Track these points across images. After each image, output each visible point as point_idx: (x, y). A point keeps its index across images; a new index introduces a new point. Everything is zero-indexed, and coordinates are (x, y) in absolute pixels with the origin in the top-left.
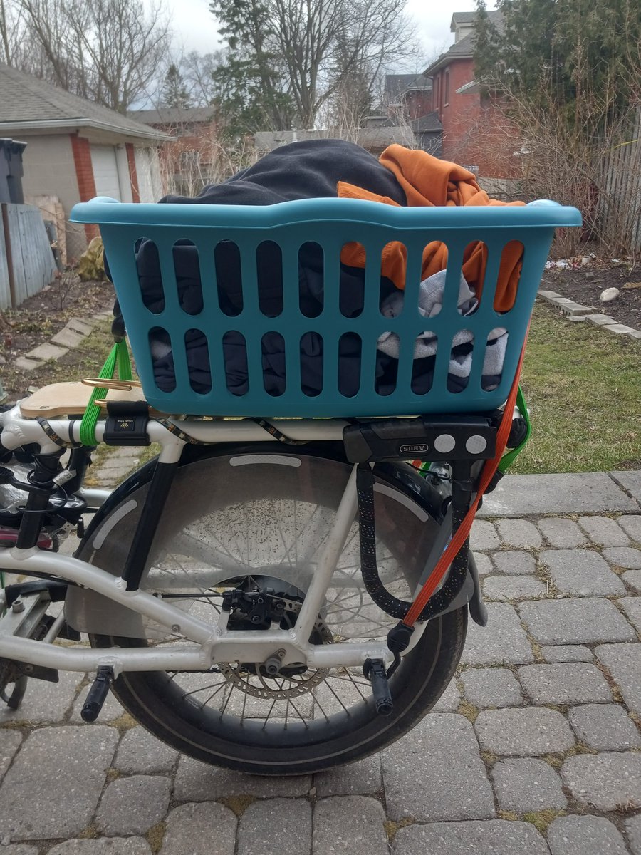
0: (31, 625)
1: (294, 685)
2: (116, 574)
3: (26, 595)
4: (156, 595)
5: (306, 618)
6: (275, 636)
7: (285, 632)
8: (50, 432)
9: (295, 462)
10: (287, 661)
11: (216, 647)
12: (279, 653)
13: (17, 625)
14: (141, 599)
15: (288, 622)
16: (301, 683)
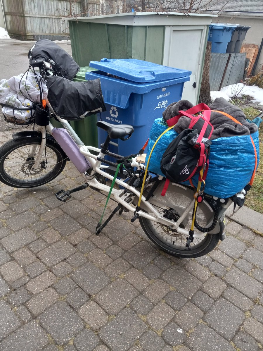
0: (127, 199)
1: (173, 234)
2: (145, 197)
3: (128, 193)
4: (151, 204)
5: (180, 221)
6: (172, 222)
7: (174, 222)
8: (140, 166)
9: (185, 189)
10: (173, 228)
11: (160, 219)
12: (172, 226)
13: (125, 198)
14: (148, 204)
15: (176, 220)
16: (175, 234)
